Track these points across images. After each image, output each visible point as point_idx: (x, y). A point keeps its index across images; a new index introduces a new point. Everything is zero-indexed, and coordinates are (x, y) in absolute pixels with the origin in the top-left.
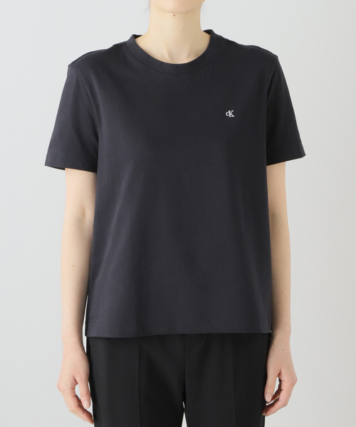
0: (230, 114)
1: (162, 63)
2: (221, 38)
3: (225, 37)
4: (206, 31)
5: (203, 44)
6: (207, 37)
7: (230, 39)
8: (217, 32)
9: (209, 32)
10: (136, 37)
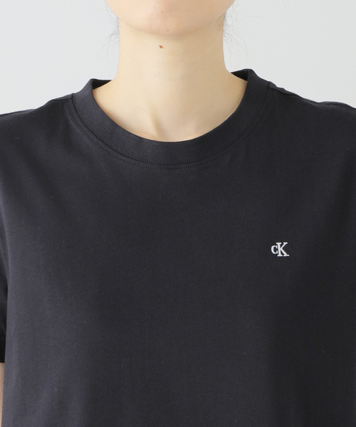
0: (280, 249)
1: (140, 140)
2: (269, 86)
3: (279, 85)
4: (238, 74)
5: (227, 100)
6: (240, 84)
7: (290, 88)
8: (263, 74)
9: (245, 75)
10: (96, 84)
